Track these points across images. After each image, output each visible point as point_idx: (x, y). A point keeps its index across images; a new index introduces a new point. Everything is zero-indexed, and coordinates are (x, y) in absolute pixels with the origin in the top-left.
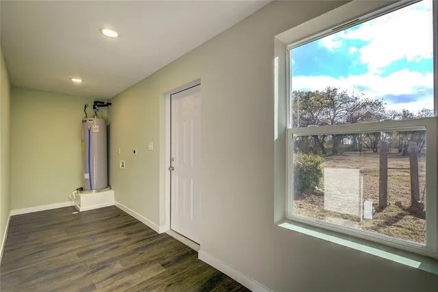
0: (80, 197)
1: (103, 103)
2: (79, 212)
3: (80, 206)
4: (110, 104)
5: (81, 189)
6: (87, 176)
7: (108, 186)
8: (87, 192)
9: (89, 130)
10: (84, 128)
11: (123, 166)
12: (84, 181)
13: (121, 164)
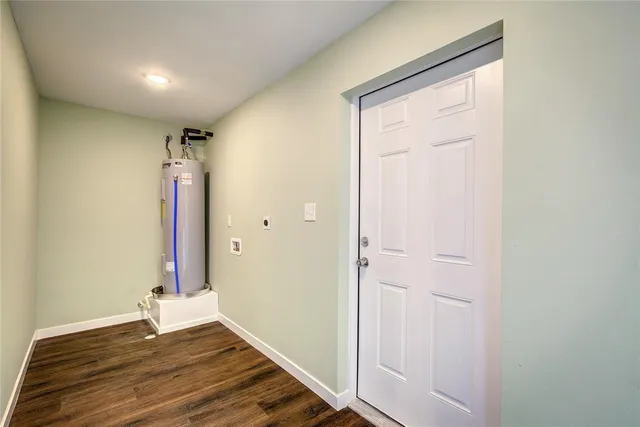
0: (158, 306)
1: (199, 132)
2: (157, 335)
3: (158, 321)
4: (211, 135)
5: (159, 291)
6: (170, 267)
7: (207, 284)
8: (171, 296)
9: (176, 182)
10: (165, 177)
11: (238, 250)
12: (165, 275)
13: (233, 246)
